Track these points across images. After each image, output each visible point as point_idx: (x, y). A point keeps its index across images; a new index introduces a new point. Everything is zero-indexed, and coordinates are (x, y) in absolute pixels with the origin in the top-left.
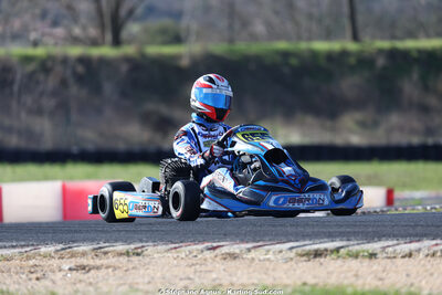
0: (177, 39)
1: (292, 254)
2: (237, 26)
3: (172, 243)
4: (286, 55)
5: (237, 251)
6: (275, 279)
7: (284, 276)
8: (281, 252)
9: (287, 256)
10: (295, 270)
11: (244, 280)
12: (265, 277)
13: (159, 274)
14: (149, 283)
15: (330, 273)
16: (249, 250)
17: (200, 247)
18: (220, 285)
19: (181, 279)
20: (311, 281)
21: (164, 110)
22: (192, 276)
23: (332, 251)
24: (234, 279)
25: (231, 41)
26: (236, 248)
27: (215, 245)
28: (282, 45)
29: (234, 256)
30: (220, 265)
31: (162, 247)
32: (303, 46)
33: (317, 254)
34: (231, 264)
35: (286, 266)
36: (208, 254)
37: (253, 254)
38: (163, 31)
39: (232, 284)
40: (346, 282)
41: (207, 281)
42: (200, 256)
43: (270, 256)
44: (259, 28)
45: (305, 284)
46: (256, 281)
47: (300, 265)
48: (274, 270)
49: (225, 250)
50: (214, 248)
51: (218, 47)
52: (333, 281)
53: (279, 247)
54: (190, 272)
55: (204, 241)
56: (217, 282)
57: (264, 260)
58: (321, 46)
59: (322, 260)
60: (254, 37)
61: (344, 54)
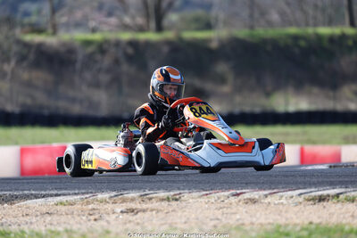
0: (208, 26)
1: (301, 199)
2: (256, 15)
3: (204, 190)
4: (296, 38)
5: (257, 197)
6: (287, 219)
7: (294, 217)
8: (292, 197)
9: (296, 201)
10: (303, 212)
11: (262, 220)
12: (279, 217)
13: (193, 216)
14: (185, 223)
15: (331, 214)
16: (266, 196)
17: (227, 193)
18: (243, 224)
19: (211, 220)
20: (316, 220)
21: (197, 83)
22: (220, 217)
23: (333, 197)
24: (254, 220)
25: (252, 28)
26: (256, 194)
27: (238, 192)
28: (293, 30)
29: (254, 201)
30: (242, 209)
31: (195, 194)
32: (310, 30)
33: (321, 199)
34: (252, 207)
35: (296, 209)
36: (233, 200)
37: (269, 199)
38: (197, 20)
39: (252, 224)
40: (344, 221)
41: (232, 221)
42: (226, 201)
43: (283, 201)
44: (275, 17)
45: (311, 223)
46: (271, 221)
47: (308, 207)
48: (286, 212)
49: (247, 196)
50: (238, 195)
51: (242, 33)
52: (334, 220)
53: (290, 193)
54: (218, 213)
55: (229, 189)
56: (240, 222)
57: (278, 204)
58: (325, 31)
59: (325, 203)
60: (270, 24)
61: (343, 37)
